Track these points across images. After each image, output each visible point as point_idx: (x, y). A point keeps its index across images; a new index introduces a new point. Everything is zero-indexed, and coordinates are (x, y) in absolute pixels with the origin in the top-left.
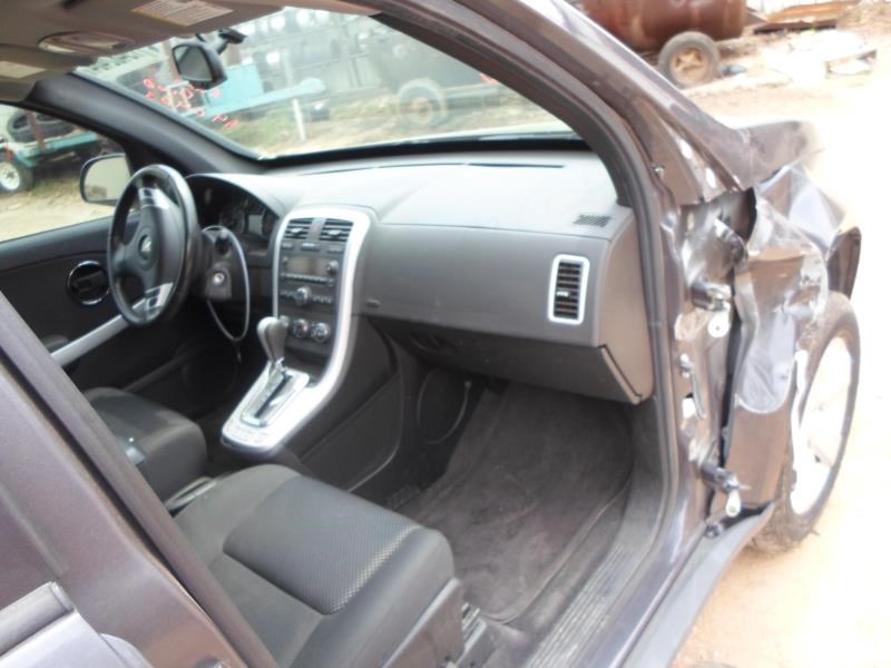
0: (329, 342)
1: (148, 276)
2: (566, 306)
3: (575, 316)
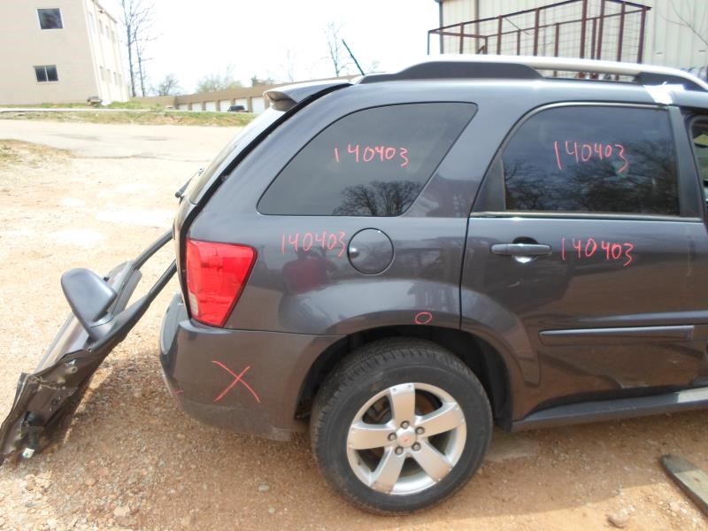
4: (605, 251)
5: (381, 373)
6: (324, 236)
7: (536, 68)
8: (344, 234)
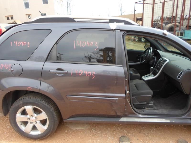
0: (157, 73)
1: (144, 58)
2: (179, 77)
3: (179, 78)
4: (86, 74)
5: (22, 102)
6: (6, 65)
7: (74, 19)
8: (10, 65)
